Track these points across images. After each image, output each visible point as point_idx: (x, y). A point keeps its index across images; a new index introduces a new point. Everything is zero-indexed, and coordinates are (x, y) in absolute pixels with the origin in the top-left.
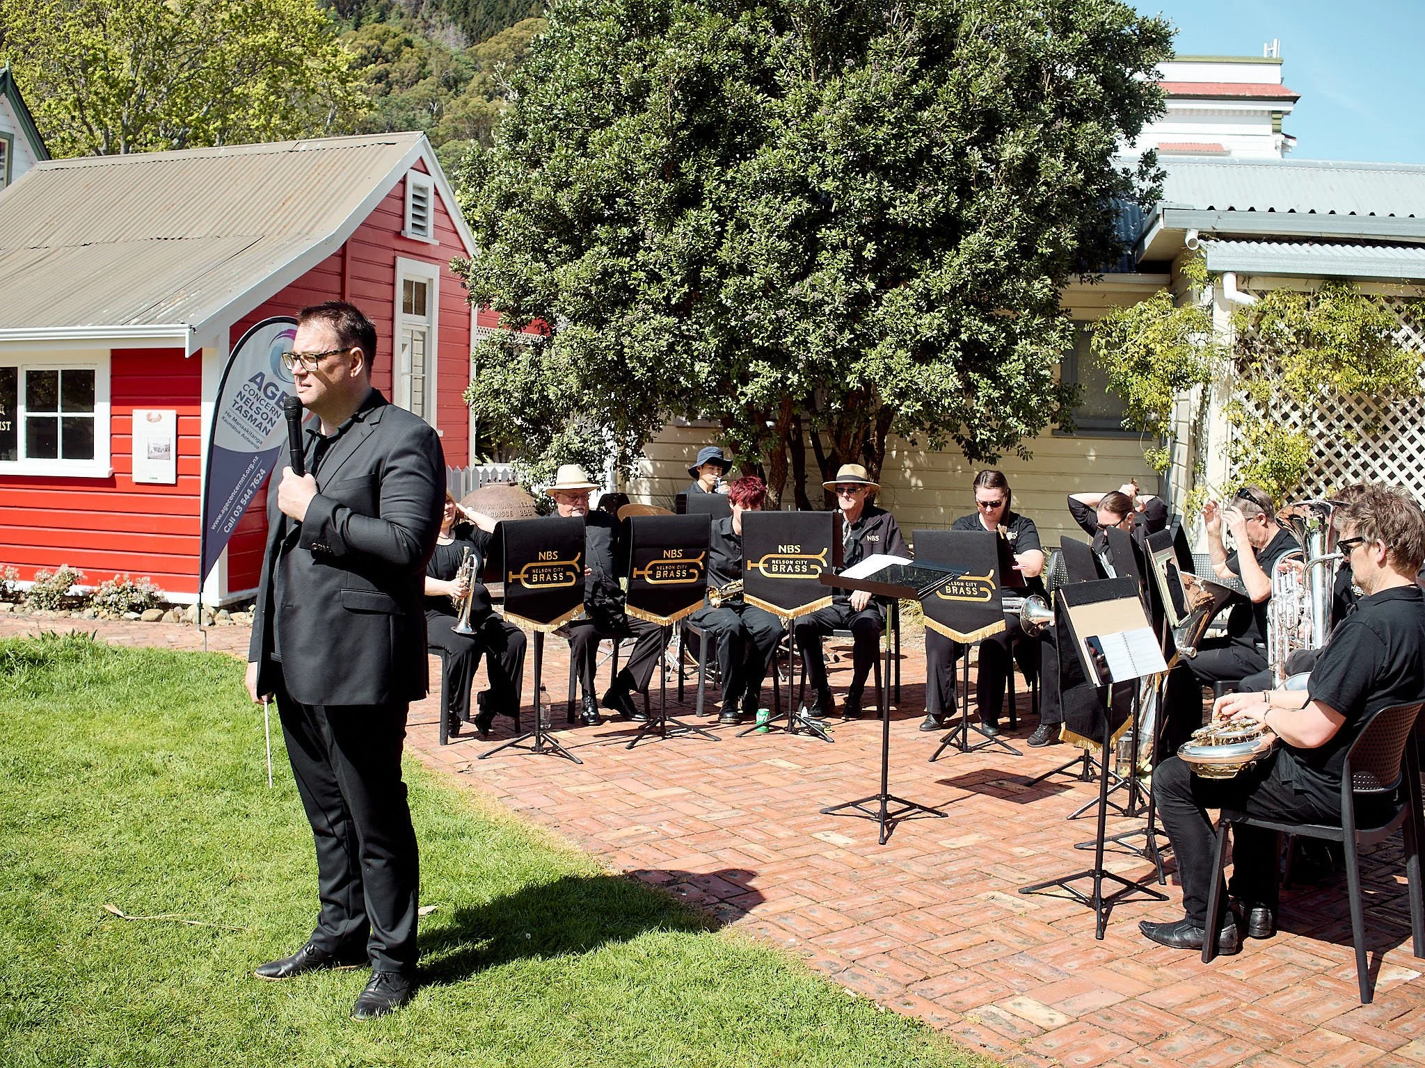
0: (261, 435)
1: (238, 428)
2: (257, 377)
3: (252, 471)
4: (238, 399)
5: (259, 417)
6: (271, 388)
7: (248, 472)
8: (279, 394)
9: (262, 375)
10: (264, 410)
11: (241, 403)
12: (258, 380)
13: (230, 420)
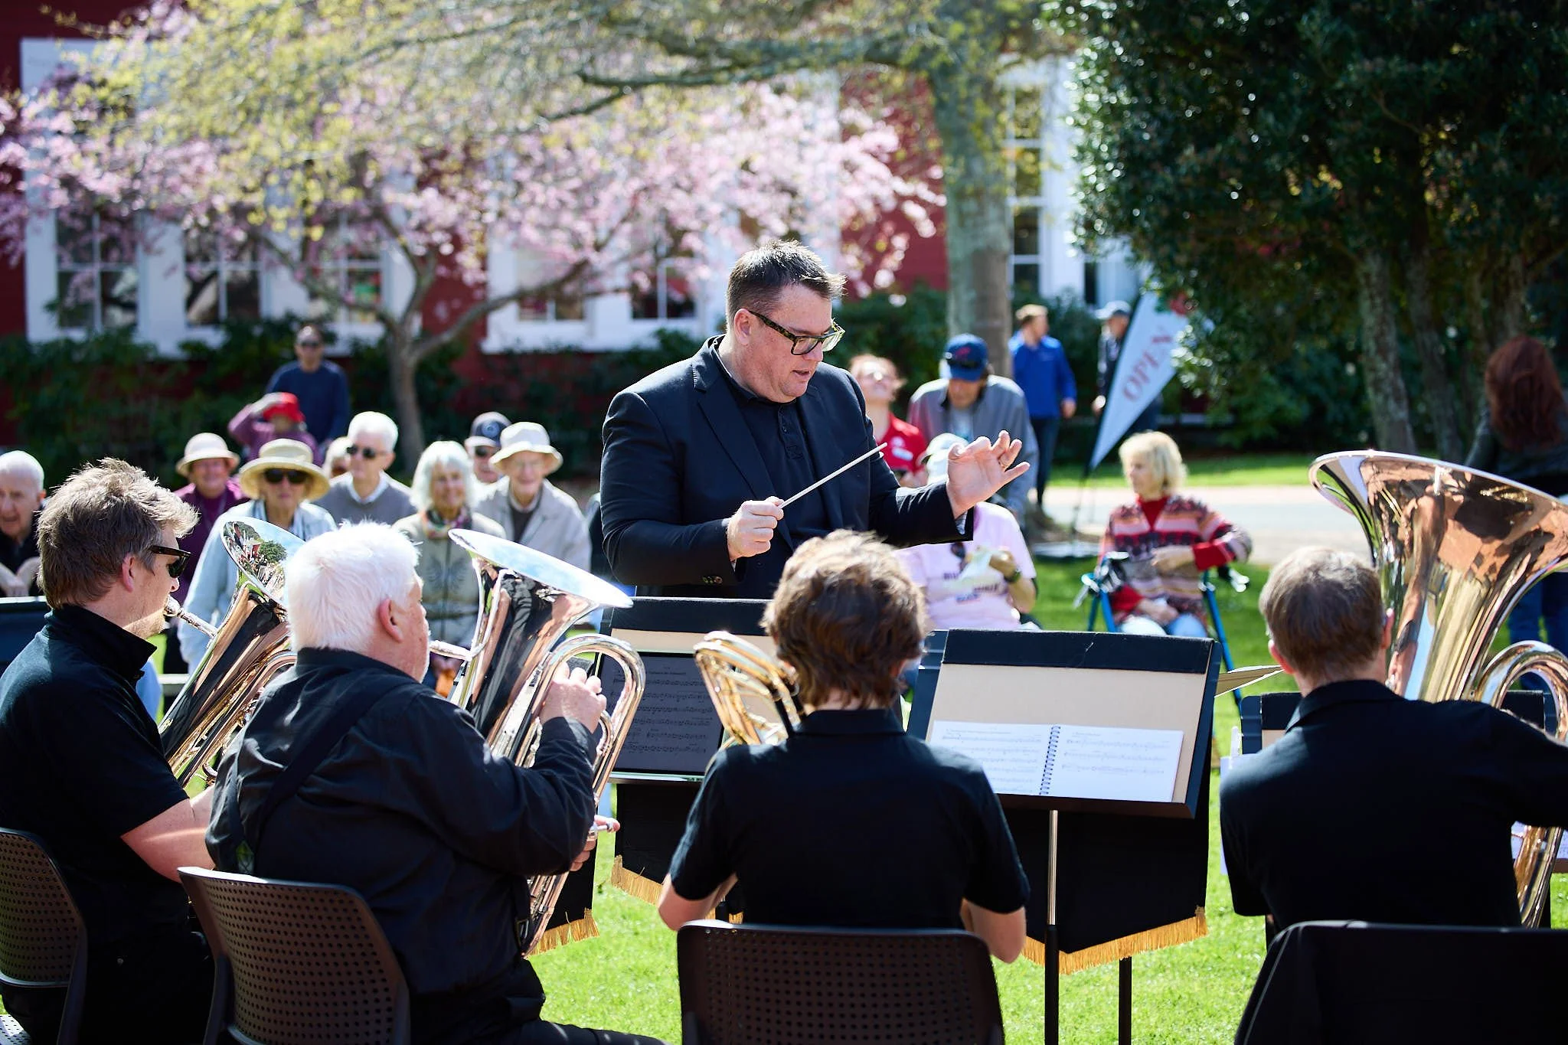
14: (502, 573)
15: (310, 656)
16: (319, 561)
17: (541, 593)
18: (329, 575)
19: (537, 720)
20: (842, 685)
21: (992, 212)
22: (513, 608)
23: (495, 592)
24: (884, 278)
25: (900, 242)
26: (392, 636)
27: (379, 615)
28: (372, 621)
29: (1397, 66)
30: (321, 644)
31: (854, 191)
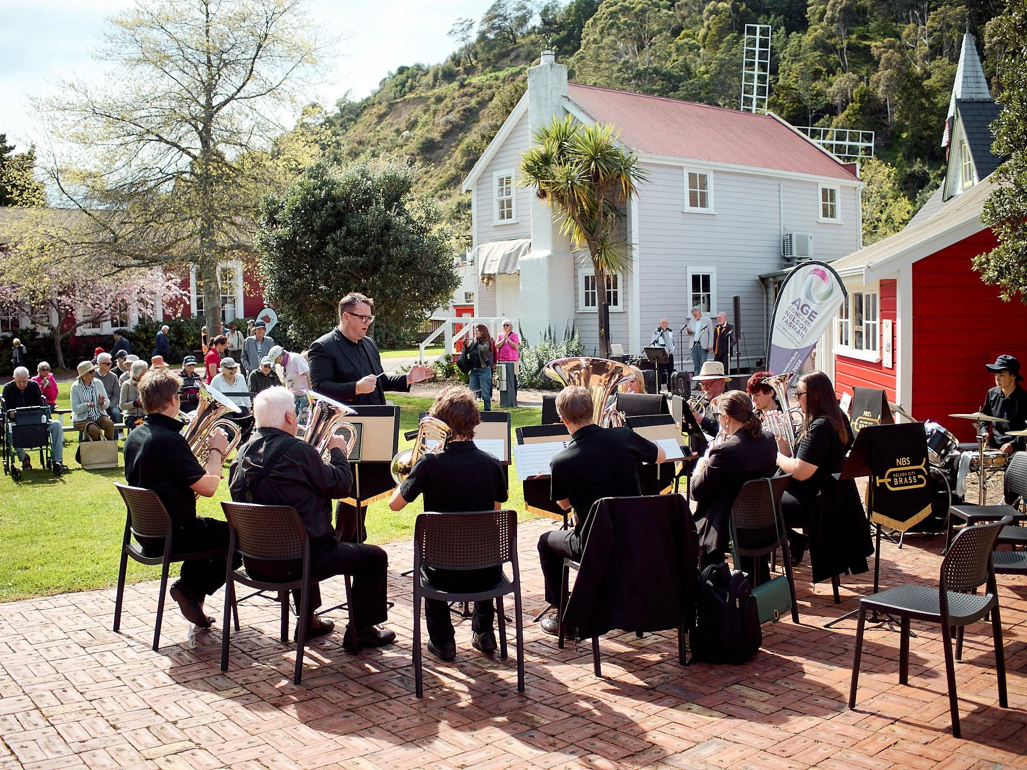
0: (799, 338)
1: (786, 334)
2: (796, 301)
3: (794, 361)
4: (786, 316)
5: (798, 326)
6: (806, 308)
7: (791, 361)
8: (810, 311)
9: (799, 299)
10: (801, 322)
11: (787, 318)
12: (797, 303)
13: (781, 328)
14: (318, 402)
15: (263, 430)
16: (267, 399)
17: (330, 407)
18: (270, 403)
19: (327, 449)
20: (460, 434)
21: (217, 298)
22: (322, 413)
23: (316, 408)
24: (179, 315)
25: (182, 306)
26: (289, 423)
27: (286, 415)
28: (284, 419)
29: (352, 258)
30: (268, 426)
31: (170, 293)
